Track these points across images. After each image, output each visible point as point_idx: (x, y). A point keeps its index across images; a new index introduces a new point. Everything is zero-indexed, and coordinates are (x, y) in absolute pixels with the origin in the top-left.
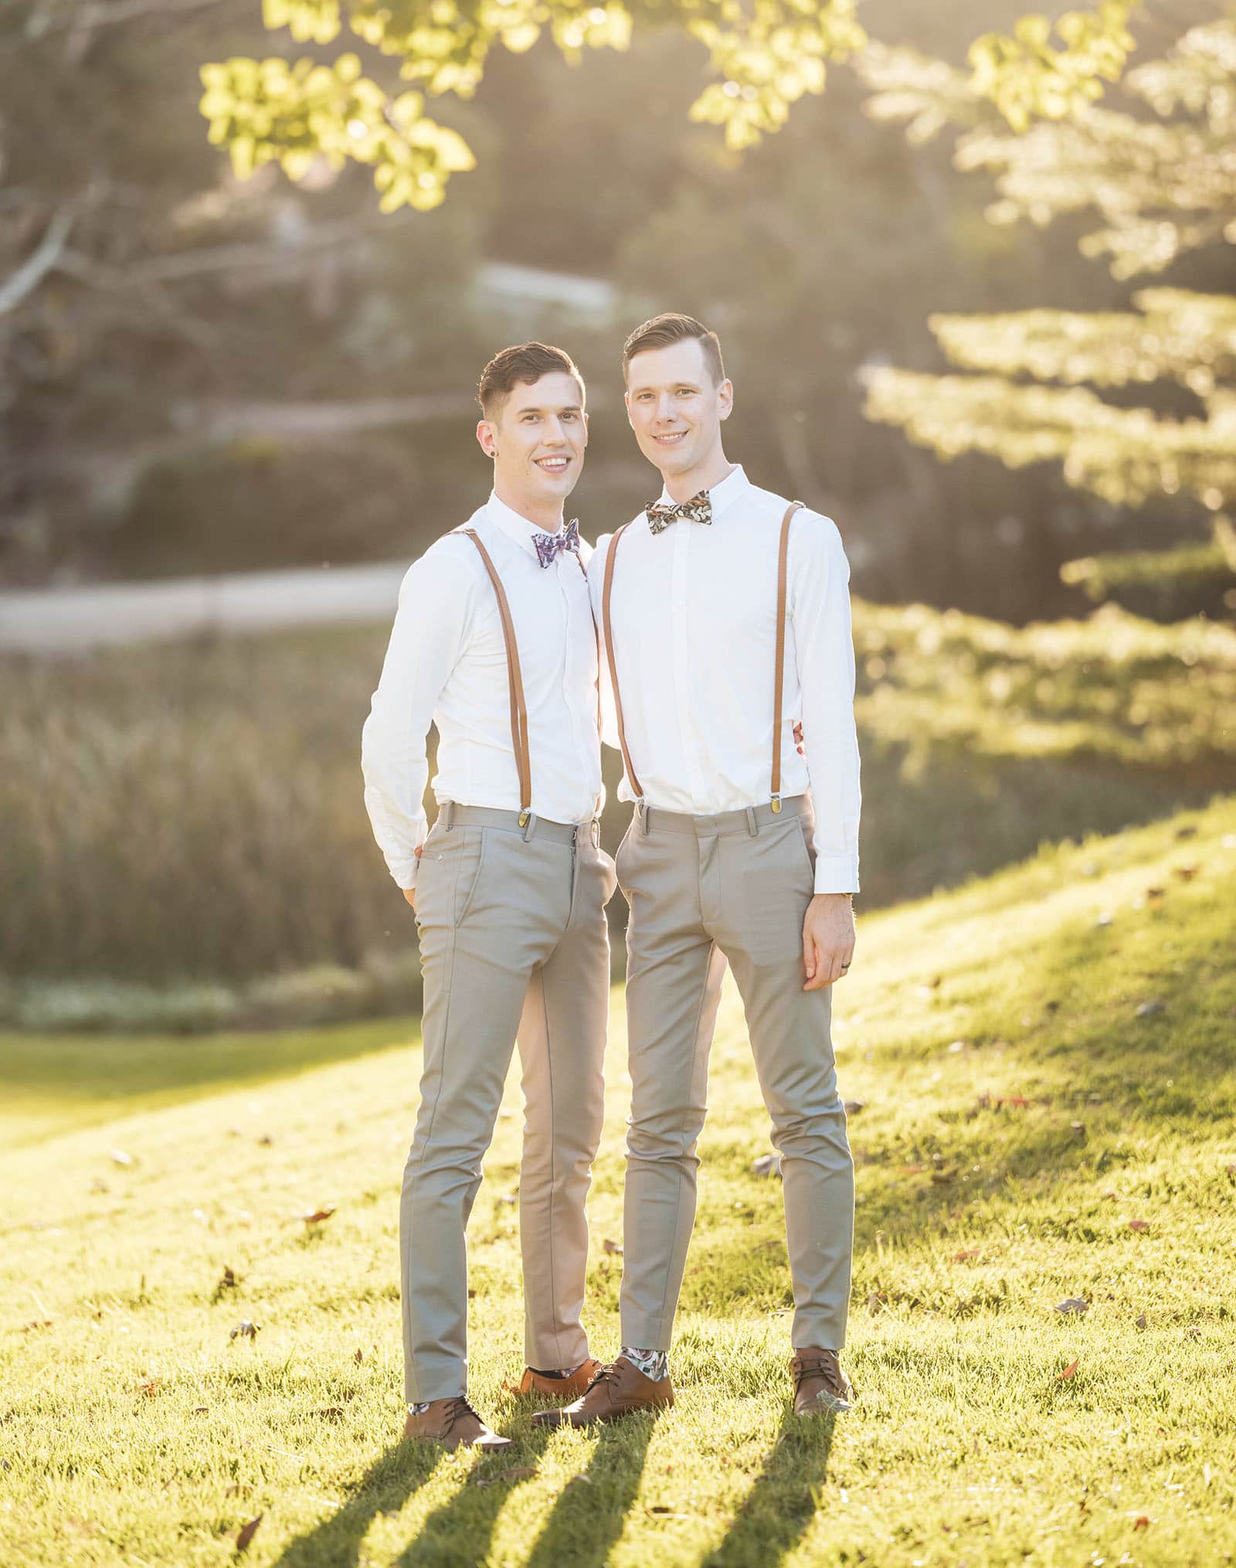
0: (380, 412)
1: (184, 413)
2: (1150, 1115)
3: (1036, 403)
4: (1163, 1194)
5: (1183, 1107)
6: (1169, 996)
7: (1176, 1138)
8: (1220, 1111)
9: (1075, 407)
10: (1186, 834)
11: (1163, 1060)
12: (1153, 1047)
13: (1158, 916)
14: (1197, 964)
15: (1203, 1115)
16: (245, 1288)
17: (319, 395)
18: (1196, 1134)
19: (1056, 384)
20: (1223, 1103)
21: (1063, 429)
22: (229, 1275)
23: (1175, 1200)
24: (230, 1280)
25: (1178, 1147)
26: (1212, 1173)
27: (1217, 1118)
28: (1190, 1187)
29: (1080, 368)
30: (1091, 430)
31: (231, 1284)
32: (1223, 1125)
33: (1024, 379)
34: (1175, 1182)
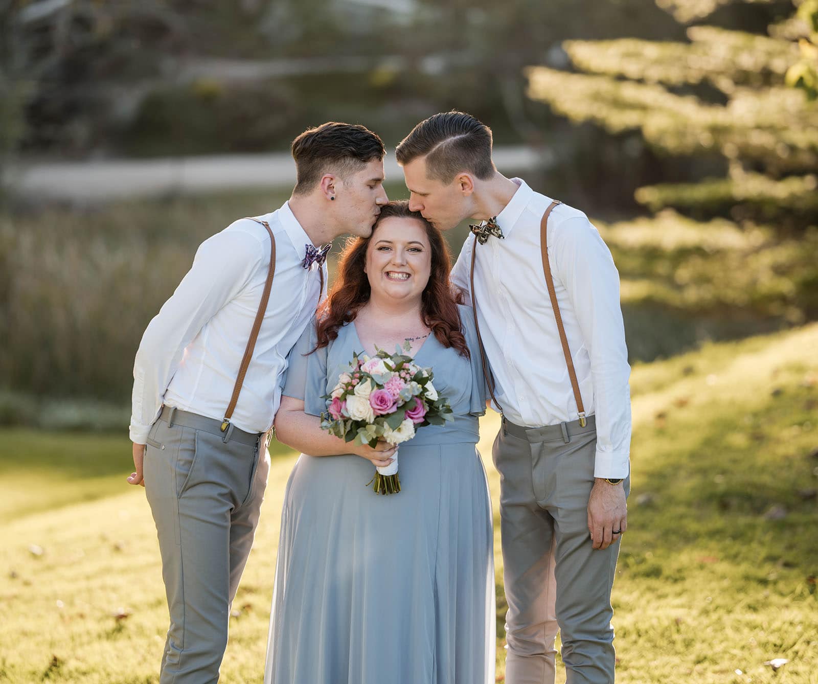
0: (278, 68)
1: (168, 64)
2: (634, 576)
3: (629, 92)
4: (634, 637)
5: (655, 573)
6: (658, 490)
7: (649, 596)
8: (677, 576)
9: (651, 95)
10: (688, 372)
11: (647, 536)
12: (643, 527)
13: (661, 432)
14: (677, 468)
15: (667, 578)
16: (64, 669)
17: (246, 55)
18: (659, 593)
19: (641, 81)
20: (679, 571)
21: (643, 108)
22: (55, 659)
23: (641, 641)
24: (56, 663)
25: (648, 602)
26: (666, 623)
27: (676, 581)
28: (651, 633)
29: (655, 73)
30: (660, 109)
31: (55, 665)
32: (678, 587)
33: (621, 78)
34: (643, 626)
